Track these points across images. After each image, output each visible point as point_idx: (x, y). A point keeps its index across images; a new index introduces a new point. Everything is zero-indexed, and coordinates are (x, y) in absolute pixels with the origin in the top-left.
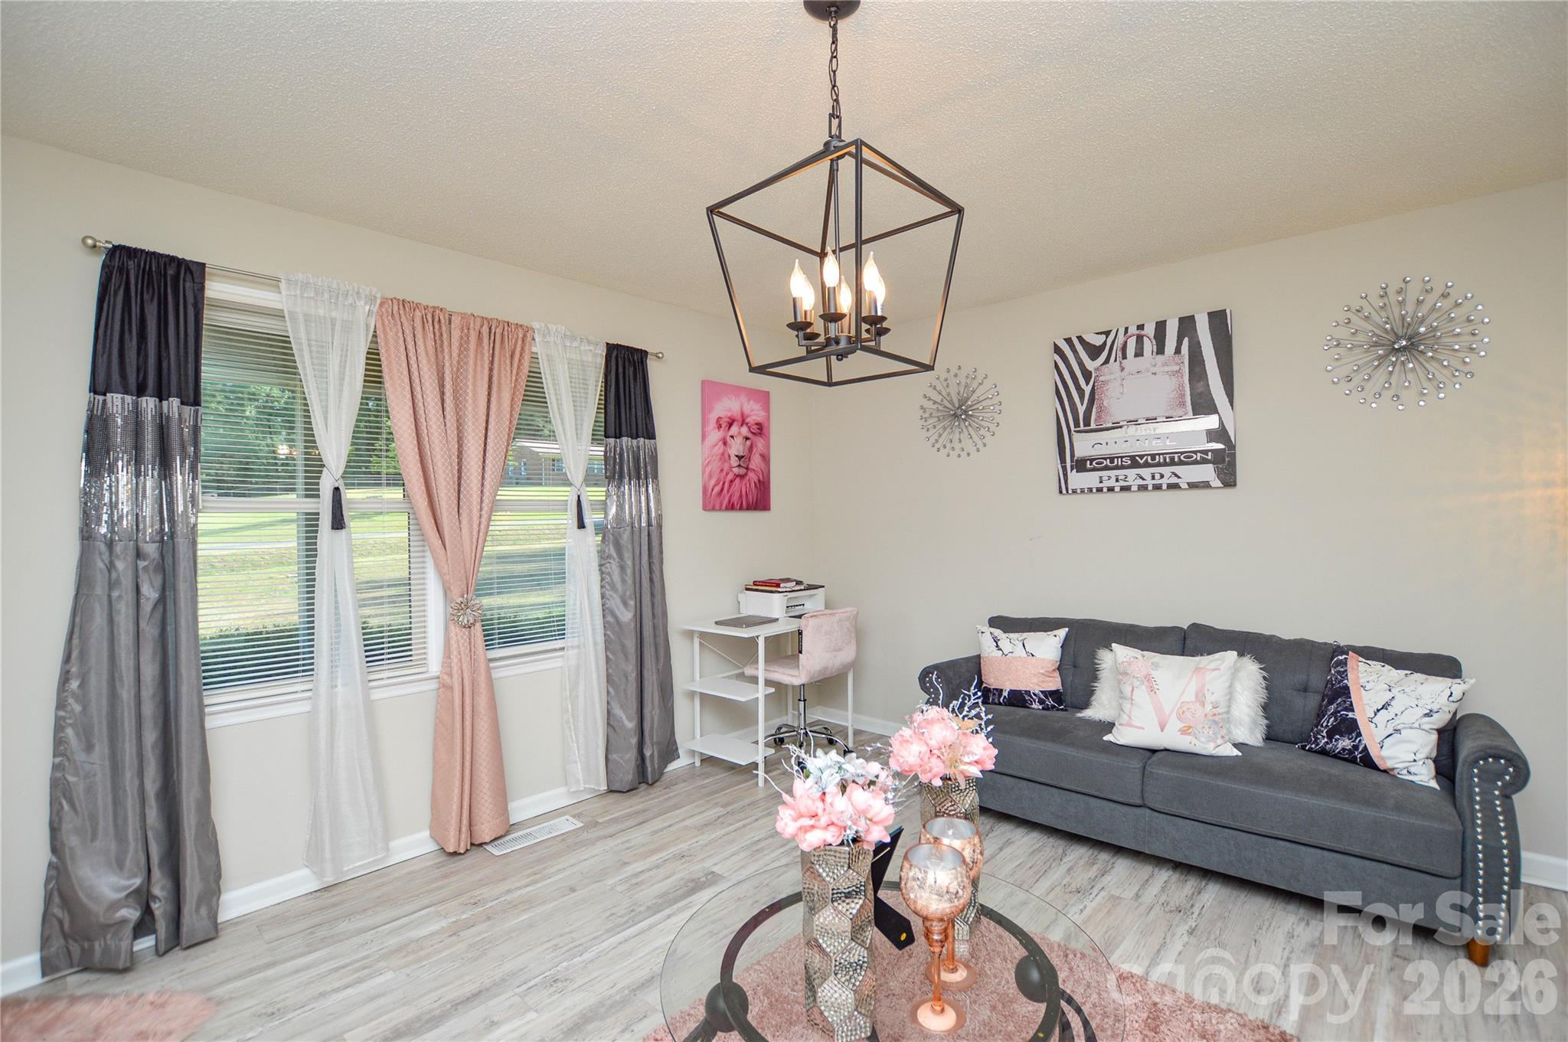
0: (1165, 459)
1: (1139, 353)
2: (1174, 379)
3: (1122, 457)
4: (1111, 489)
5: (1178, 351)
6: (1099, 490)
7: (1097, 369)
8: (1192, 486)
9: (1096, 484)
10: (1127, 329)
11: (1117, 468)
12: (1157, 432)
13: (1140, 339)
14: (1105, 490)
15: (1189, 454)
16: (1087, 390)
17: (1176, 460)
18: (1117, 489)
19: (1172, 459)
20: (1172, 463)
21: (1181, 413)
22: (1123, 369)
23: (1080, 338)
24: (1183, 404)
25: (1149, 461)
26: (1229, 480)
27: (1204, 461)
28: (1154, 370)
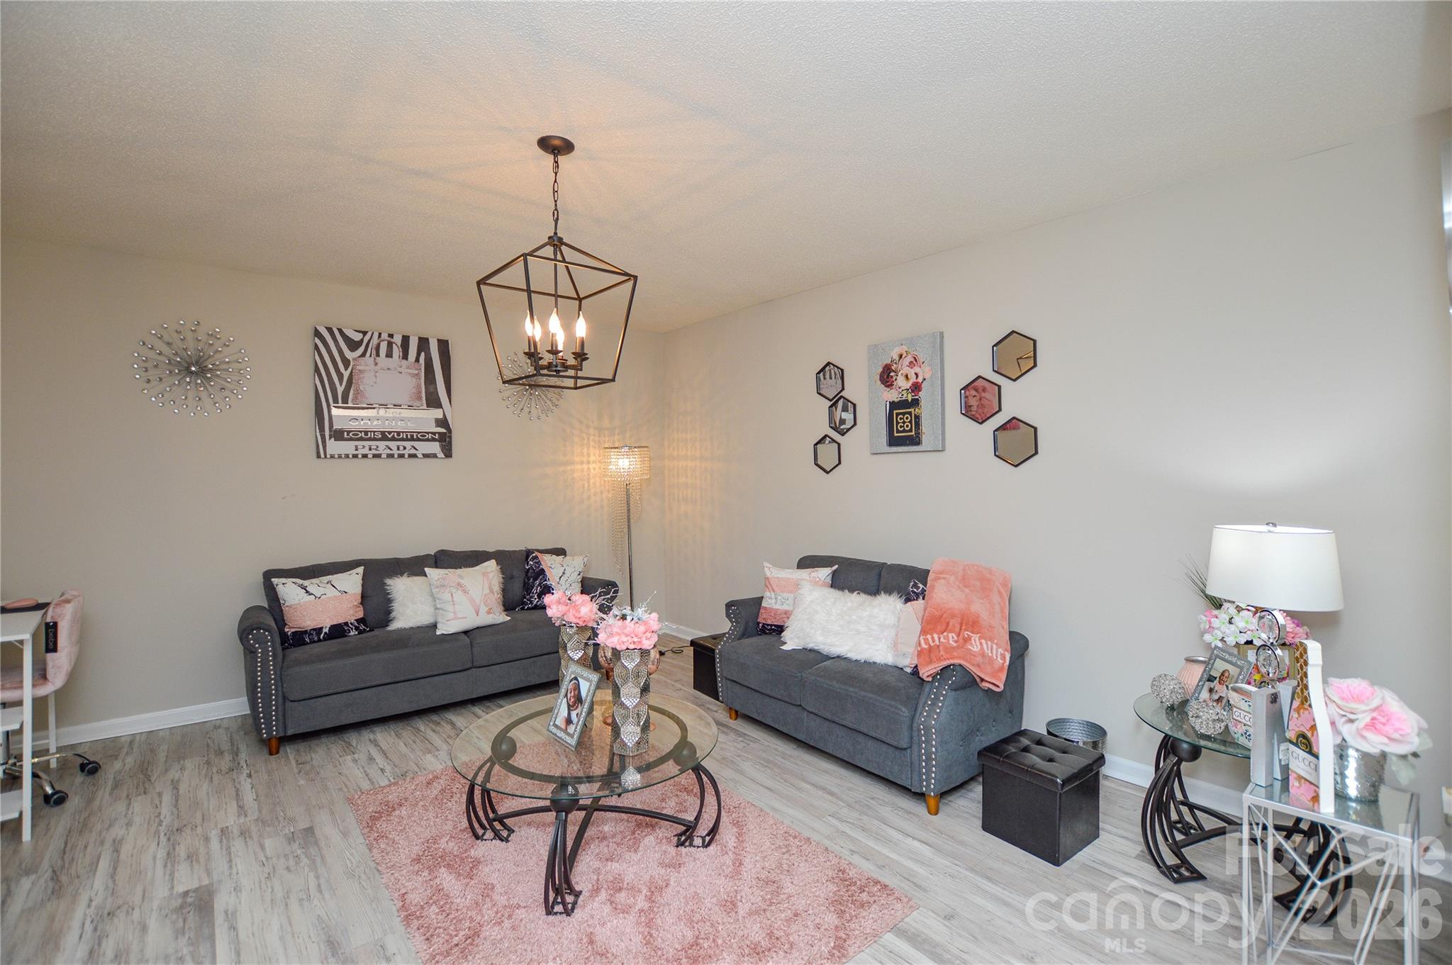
0: (407, 436)
1: (389, 355)
2: (414, 380)
3: (374, 432)
4: (365, 456)
5: (417, 360)
6: (355, 456)
7: (355, 359)
8: (426, 456)
9: (352, 451)
10: (380, 334)
11: (370, 439)
12: (402, 415)
13: (390, 345)
14: (360, 456)
15: (424, 434)
16: (346, 374)
17: (415, 437)
18: (370, 456)
19: (412, 436)
20: (412, 439)
21: (418, 405)
22: (376, 364)
23: (340, 330)
24: (419, 398)
25: (396, 436)
26: (448, 453)
27: (433, 440)
28: (400, 370)
